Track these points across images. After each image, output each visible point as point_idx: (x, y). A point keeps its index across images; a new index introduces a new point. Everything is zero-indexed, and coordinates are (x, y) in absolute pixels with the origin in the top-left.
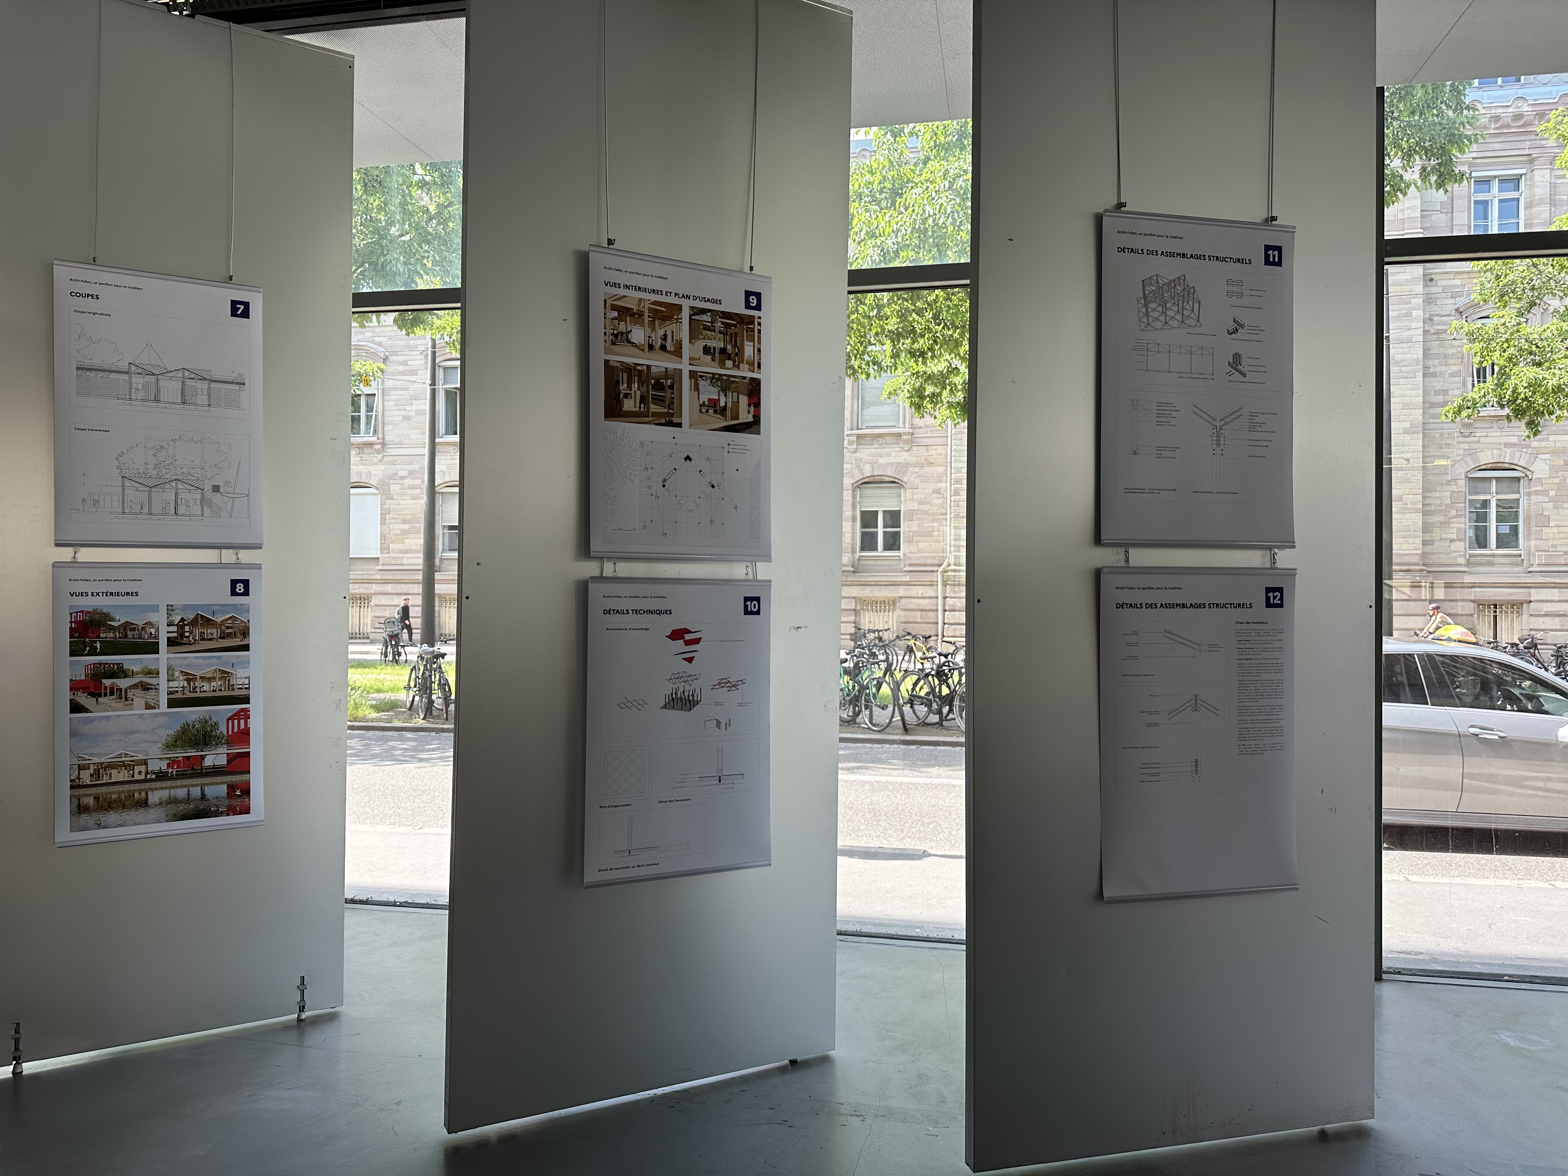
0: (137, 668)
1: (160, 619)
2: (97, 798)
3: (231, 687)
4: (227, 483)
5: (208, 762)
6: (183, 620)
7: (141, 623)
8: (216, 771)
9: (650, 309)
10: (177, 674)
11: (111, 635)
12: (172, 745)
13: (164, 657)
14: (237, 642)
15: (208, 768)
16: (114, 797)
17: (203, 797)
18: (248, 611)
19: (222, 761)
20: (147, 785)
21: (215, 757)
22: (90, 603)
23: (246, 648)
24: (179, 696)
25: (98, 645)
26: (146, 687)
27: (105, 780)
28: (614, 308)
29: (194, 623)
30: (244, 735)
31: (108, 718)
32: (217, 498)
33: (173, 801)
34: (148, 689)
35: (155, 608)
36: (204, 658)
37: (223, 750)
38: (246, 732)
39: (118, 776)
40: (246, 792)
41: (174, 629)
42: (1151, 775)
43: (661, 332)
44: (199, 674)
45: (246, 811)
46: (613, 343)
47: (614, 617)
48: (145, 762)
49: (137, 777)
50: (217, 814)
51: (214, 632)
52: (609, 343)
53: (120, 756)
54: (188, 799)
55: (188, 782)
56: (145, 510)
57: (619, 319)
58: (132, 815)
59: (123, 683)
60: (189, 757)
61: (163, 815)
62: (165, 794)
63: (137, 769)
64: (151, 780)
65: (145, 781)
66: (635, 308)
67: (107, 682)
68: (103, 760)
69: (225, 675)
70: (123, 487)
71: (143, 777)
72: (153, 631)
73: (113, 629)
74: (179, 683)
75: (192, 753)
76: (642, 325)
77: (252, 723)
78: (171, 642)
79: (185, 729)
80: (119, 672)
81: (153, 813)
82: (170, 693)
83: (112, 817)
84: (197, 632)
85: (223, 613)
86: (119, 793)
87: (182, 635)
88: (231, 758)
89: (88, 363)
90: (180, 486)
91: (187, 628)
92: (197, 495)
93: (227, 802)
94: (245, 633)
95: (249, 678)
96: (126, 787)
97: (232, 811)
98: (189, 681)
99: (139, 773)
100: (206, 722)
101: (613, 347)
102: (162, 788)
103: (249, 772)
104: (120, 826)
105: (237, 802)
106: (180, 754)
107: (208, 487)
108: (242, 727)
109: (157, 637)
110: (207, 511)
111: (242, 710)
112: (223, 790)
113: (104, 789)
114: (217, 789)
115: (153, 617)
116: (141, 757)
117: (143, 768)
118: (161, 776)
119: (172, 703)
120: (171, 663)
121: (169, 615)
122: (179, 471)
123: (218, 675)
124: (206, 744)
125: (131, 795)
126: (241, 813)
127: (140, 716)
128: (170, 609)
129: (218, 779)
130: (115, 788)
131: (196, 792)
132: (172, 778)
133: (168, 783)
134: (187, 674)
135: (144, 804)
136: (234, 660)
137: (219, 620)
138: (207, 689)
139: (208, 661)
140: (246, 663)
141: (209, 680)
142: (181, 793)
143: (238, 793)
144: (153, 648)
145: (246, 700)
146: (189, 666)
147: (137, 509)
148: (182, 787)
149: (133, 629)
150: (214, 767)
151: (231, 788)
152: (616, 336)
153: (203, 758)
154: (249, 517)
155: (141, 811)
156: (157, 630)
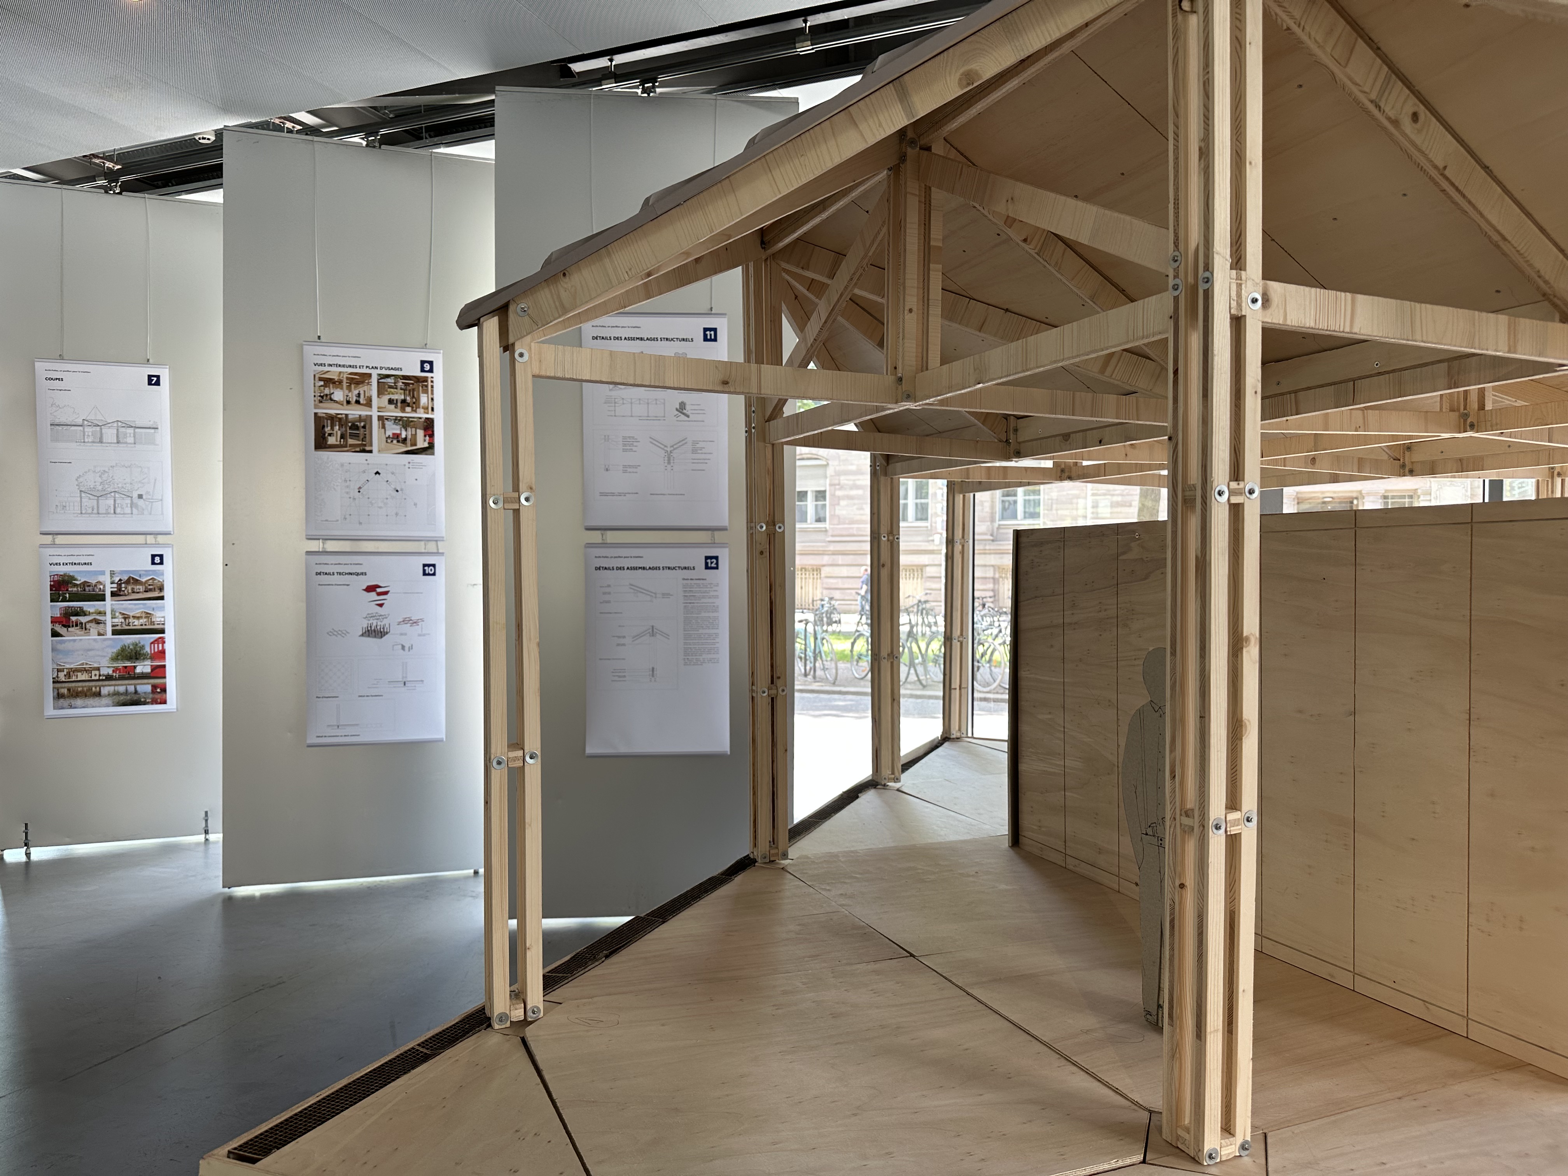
0: (92, 610)
1: (106, 579)
2: (69, 690)
3: (153, 623)
4: (148, 493)
5: (139, 670)
6: (120, 580)
7: (94, 582)
8: (143, 676)
9: (347, 378)
10: (117, 614)
11: (75, 589)
12: (115, 659)
13: (109, 603)
14: (156, 594)
15: (139, 674)
16: (80, 689)
17: (136, 692)
18: (163, 574)
19: (148, 670)
20: (100, 683)
21: (143, 667)
22: (62, 570)
23: (162, 598)
24: (119, 628)
25: (67, 595)
26: (98, 622)
27: (74, 679)
28: (321, 379)
29: (128, 582)
30: (162, 654)
31: (75, 641)
32: (141, 502)
33: (117, 694)
35: (103, 573)
36: (135, 604)
37: (148, 662)
38: (163, 652)
39: (82, 676)
40: (164, 690)
41: (115, 585)
42: (619, 677)
43: (356, 392)
44: (131, 614)
45: (164, 702)
46: (321, 402)
47: (323, 577)
48: (98, 669)
49: (93, 678)
50: (145, 703)
51: (141, 588)
52: (317, 402)
53: (82, 664)
54: (126, 693)
55: (126, 682)
56: (95, 511)
57: (325, 386)
58: (91, 701)
59: (83, 619)
60: (126, 667)
61: (110, 702)
62: (111, 689)
63: (93, 673)
64: (103, 680)
65: (99, 680)
66: (336, 378)
67: (73, 619)
68: (72, 666)
69: (148, 615)
70: (81, 497)
71: (97, 678)
72: (102, 587)
73: (76, 585)
74: (119, 620)
75: (128, 664)
76: (342, 389)
77: (166, 646)
78: (113, 594)
79: (123, 649)
80: (81, 612)
81: (104, 701)
82: (113, 626)
83: (79, 702)
84: (130, 588)
85: (147, 575)
86: (83, 687)
87: (120, 589)
88: (154, 668)
89: (57, 421)
90: (117, 496)
91: (123, 585)
92: (128, 501)
93: (151, 696)
94: (161, 589)
95: (164, 617)
96: (87, 684)
97: (154, 702)
98: (125, 618)
99: (95, 675)
100: (137, 645)
101: (321, 405)
102: (110, 686)
103: (165, 677)
104: (84, 707)
105: (158, 696)
106: (120, 665)
107: (135, 495)
108: (160, 648)
109: (104, 591)
110: (135, 511)
111: (160, 638)
112: (149, 688)
113: (73, 685)
114: (145, 688)
115: (101, 578)
116: (96, 665)
117: (97, 673)
118: (109, 678)
119: (115, 632)
120: (114, 607)
121: (112, 577)
122: (116, 486)
123: (144, 615)
124: (137, 659)
125: (90, 689)
126: (161, 703)
127: (95, 640)
128: (112, 573)
129: (146, 681)
130: (80, 684)
131: (131, 689)
132: (116, 679)
133: (113, 682)
134: (123, 614)
135: (98, 694)
136: (154, 606)
137: (144, 580)
138: (137, 624)
139: (137, 607)
140: (162, 608)
141: (138, 618)
142: (122, 689)
143: (159, 690)
144: (102, 598)
145: (162, 631)
146: (125, 609)
147: (90, 511)
148: (122, 685)
149: (89, 586)
150: (142, 673)
151: (154, 687)
152: (322, 397)
153: (135, 667)
154: (162, 514)
155: (97, 699)
156: (104, 586)
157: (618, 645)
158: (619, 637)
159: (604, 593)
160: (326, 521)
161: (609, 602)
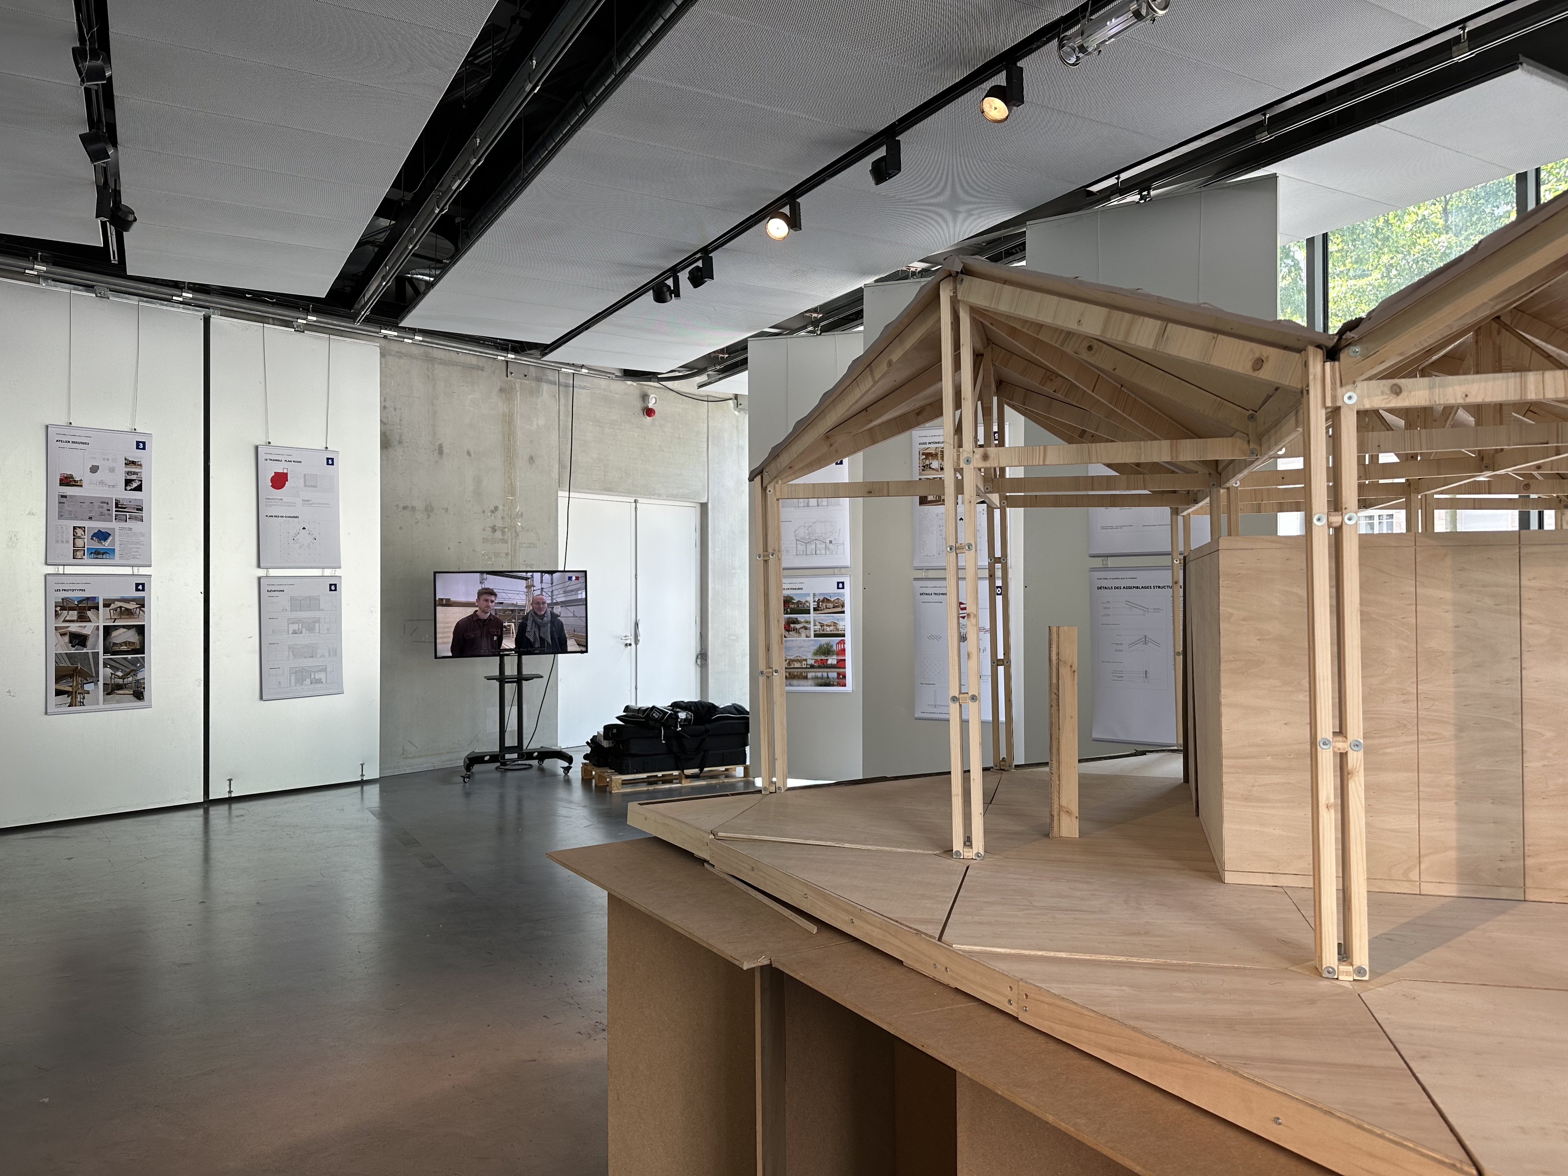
0: (803, 620)
1: (810, 599)
2: (789, 674)
3: (838, 630)
4: (835, 539)
5: (829, 662)
6: (819, 600)
7: (804, 601)
8: (832, 667)
10: (817, 623)
11: (793, 606)
12: (815, 654)
13: (812, 616)
14: (839, 609)
15: (829, 665)
16: (796, 673)
17: (828, 677)
18: (844, 596)
19: (835, 662)
20: (807, 670)
21: (832, 660)
22: (789, 593)
23: (843, 612)
24: (818, 632)
25: (789, 610)
26: (806, 628)
27: (792, 666)
28: (923, 454)
29: (823, 601)
30: (843, 651)
31: (793, 640)
32: (831, 546)
33: (816, 678)
34: (806, 629)
35: (809, 595)
36: (828, 616)
37: (835, 657)
38: (844, 650)
39: (797, 665)
40: (844, 677)
41: (816, 603)
42: (1118, 677)
44: (825, 623)
45: (845, 685)
46: (923, 470)
47: (924, 596)
48: (806, 660)
49: (803, 666)
50: (833, 685)
51: (831, 605)
52: (921, 470)
53: (797, 657)
54: (822, 677)
55: (822, 670)
56: (805, 553)
57: (926, 459)
58: (802, 682)
59: (798, 626)
60: (822, 660)
61: (813, 684)
62: (813, 674)
63: (804, 662)
64: (808, 668)
65: (806, 668)
66: (934, 452)
67: (792, 626)
68: (792, 658)
69: (835, 624)
70: (797, 544)
71: (805, 666)
72: (808, 604)
73: (794, 603)
74: (818, 627)
75: (823, 658)
76: (937, 459)
77: (846, 646)
78: (815, 609)
79: (821, 647)
80: (796, 622)
81: (810, 682)
82: (815, 631)
83: (795, 682)
84: (824, 605)
85: (834, 596)
86: (797, 672)
87: (818, 606)
88: (839, 661)
90: (817, 542)
91: (820, 603)
92: (824, 546)
93: (837, 680)
94: (843, 606)
95: (844, 626)
96: (800, 670)
97: (839, 685)
98: (821, 626)
99: (804, 664)
100: (828, 644)
101: (924, 472)
102: (812, 672)
103: (845, 668)
104: (798, 686)
105: (841, 681)
106: (819, 658)
107: (828, 541)
108: (842, 647)
109: (809, 607)
110: (827, 552)
111: (842, 640)
112: (835, 675)
113: (792, 670)
114: (833, 675)
115: (808, 599)
116: (805, 658)
117: (805, 662)
118: (812, 667)
119: (816, 636)
120: (815, 618)
121: (814, 598)
122: (816, 535)
123: (832, 624)
124: (829, 654)
125: (801, 673)
126: (842, 686)
127: (804, 640)
128: (814, 595)
129: (833, 670)
130: (796, 670)
131: (825, 675)
132: (816, 668)
133: (815, 670)
134: (821, 623)
135: (806, 678)
136: (839, 618)
137: (832, 600)
138: (828, 630)
139: (829, 618)
140: (843, 619)
141: (829, 626)
142: (819, 675)
143: (841, 677)
144: (808, 612)
145: (843, 636)
146: (822, 620)
147: (802, 553)
148: (820, 672)
149: (801, 604)
150: (831, 664)
151: (839, 674)
152: (924, 467)
153: (827, 660)
154: (844, 553)
155: (805, 680)
156: (810, 604)
157: (1116, 651)
158: (1117, 644)
159: (1105, 608)
160: (927, 556)
161: (1108, 615)
